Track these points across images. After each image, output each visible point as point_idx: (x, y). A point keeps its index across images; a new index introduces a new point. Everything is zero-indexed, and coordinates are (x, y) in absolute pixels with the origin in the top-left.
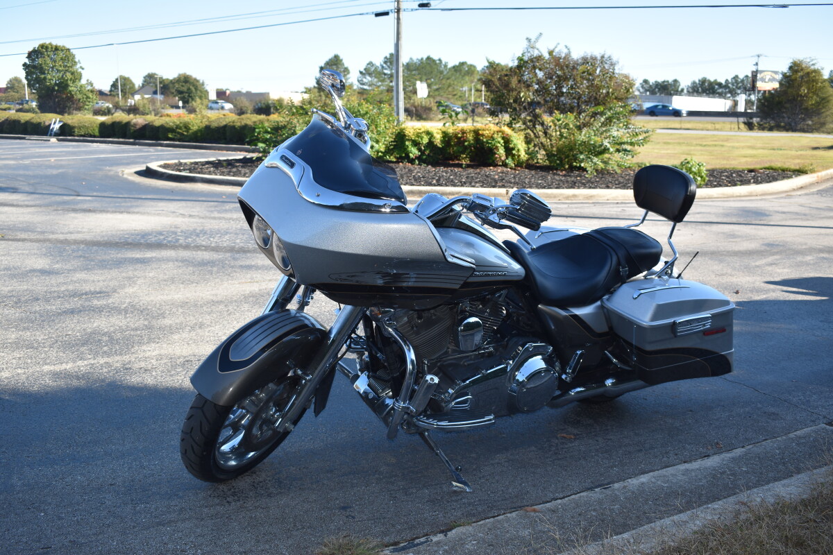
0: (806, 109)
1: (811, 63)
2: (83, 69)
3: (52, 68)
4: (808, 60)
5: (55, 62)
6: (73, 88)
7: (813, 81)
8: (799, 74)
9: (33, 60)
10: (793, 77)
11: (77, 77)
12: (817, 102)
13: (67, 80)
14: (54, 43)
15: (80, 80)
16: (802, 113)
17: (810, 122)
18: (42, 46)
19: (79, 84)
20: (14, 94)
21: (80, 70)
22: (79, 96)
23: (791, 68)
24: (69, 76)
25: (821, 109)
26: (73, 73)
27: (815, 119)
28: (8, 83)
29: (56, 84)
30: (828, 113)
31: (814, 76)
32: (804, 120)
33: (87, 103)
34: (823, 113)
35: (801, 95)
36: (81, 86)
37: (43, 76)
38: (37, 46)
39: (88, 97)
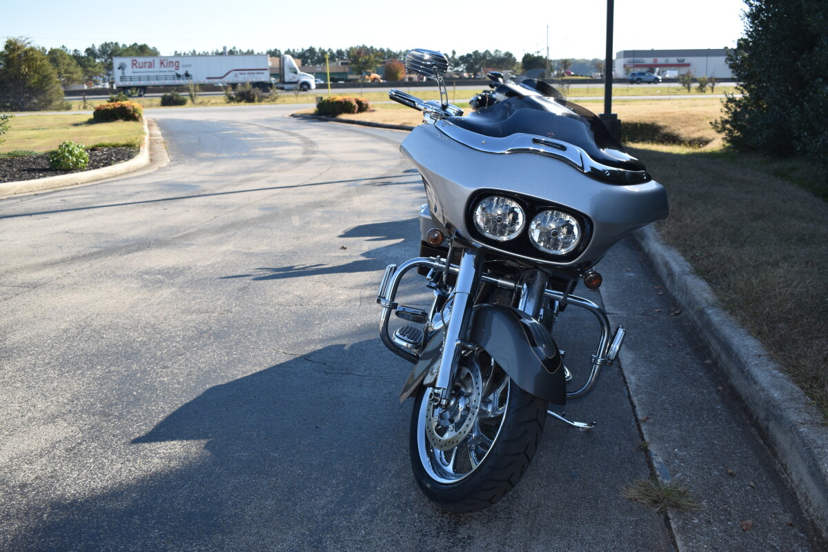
0: (30, 88)
1: (26, 42)
4: (23, 39)
7: (32, 59)
8: (17, 53)
10: (11, 56)
12: (39, 80)
16: (27, 93)
17: (36, 101)
23: (7, 47)
25: (45, 86)
27: (41, 97)
30: (52, 90)
31: (32, 55)
32: (30, 99)
34: (47, 90)
35: (23, 74)
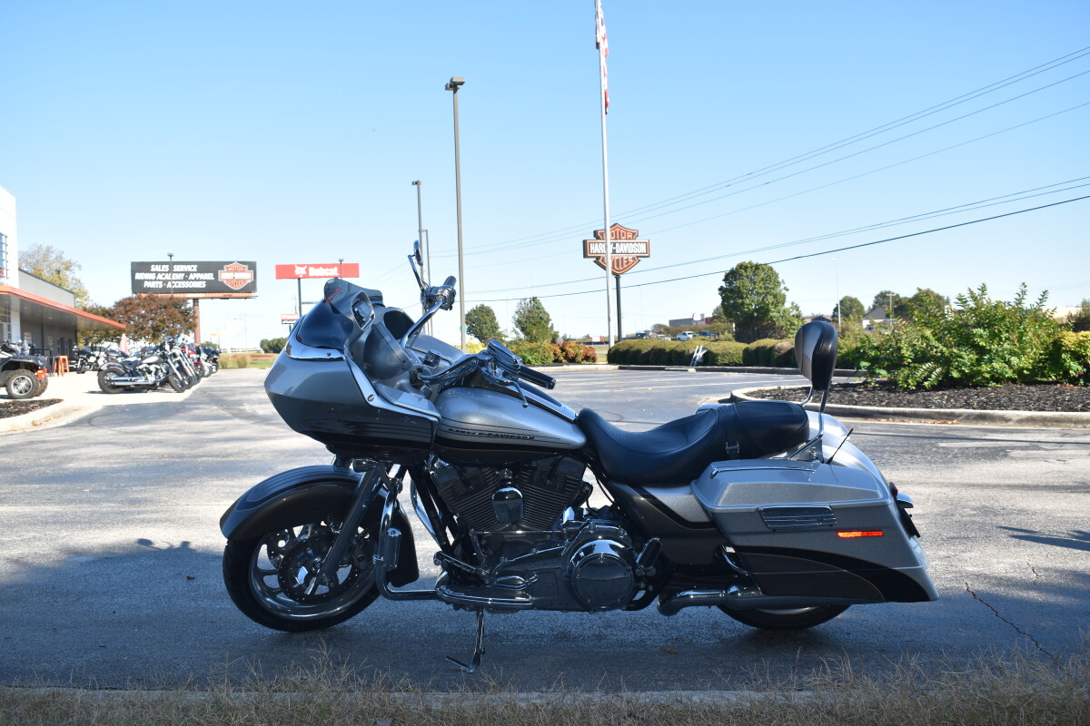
2: (787, 290)
3: (752, 291)
5: (755, 283)
6: (775, 314)
9: (730, 283)
11: (780, 299)
13: (768, 305)
14: (754, 262)
15: (783, 304)
18: (741, 266)
19: (782, 309)
20: (720, 324)
21: (784, 291)
22: (782, 323)
24: (770, 299)
26: (775, 296)
28: (715, 312)
29: (755, 310)
33: (791, 331)
36: (784, 311)
37: (740, 301)
38: (735, 267)
39: (792, 324)
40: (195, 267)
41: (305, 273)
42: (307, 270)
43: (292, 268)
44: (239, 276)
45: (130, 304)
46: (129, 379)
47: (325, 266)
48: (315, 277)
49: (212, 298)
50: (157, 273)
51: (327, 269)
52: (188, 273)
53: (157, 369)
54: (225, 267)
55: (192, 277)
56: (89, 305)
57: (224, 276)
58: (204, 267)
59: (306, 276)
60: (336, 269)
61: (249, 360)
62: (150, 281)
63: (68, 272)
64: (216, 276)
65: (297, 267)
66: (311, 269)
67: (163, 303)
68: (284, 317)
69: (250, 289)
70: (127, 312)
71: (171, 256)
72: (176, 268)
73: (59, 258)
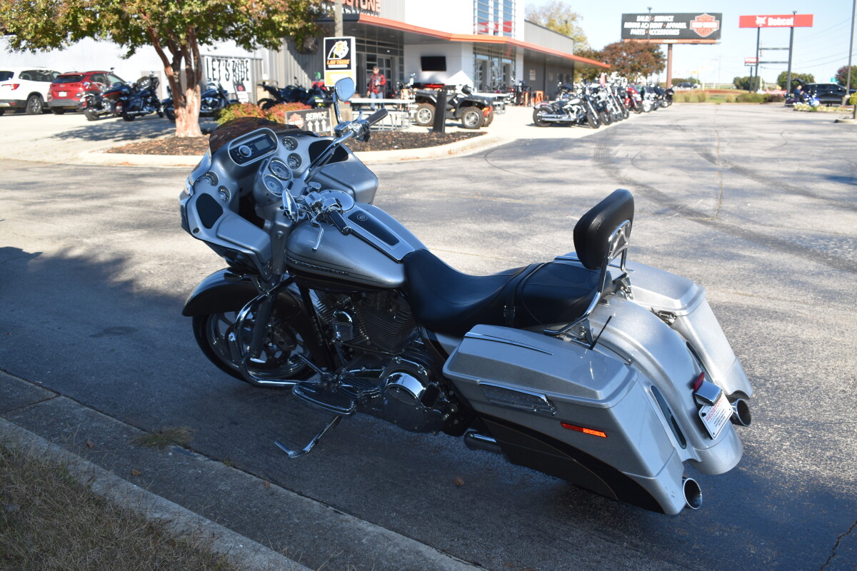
40: (672, 17)
41: (764, 23)
42: (767, 21)
43: (753, 18)
44: (707, 25)
45: (615, 48)
46: (555, 116)
47: (782, 17)
48: (773, 26)
49: (684, 44)
50: (641, 22)
51: (784, 20)
52: (665, 23)
53: (579, 110)
54: (696, 17)
55: (668, 26)
56: (585, 48)
57: (695, 25)
58: (679, 18)
59: (766, 26)
60: (792, 19)
61: (708, 95)
62: (636, 29)
63: (573, 22)
64: (688, 25)
65: (757, 18)
66: (770, 20)
67: (640, 48)
68: (747, 60)
69: (715, 36)
70: (612, 54)
71: (650, 9)
72: (657, 19)
73: (568, 11)
